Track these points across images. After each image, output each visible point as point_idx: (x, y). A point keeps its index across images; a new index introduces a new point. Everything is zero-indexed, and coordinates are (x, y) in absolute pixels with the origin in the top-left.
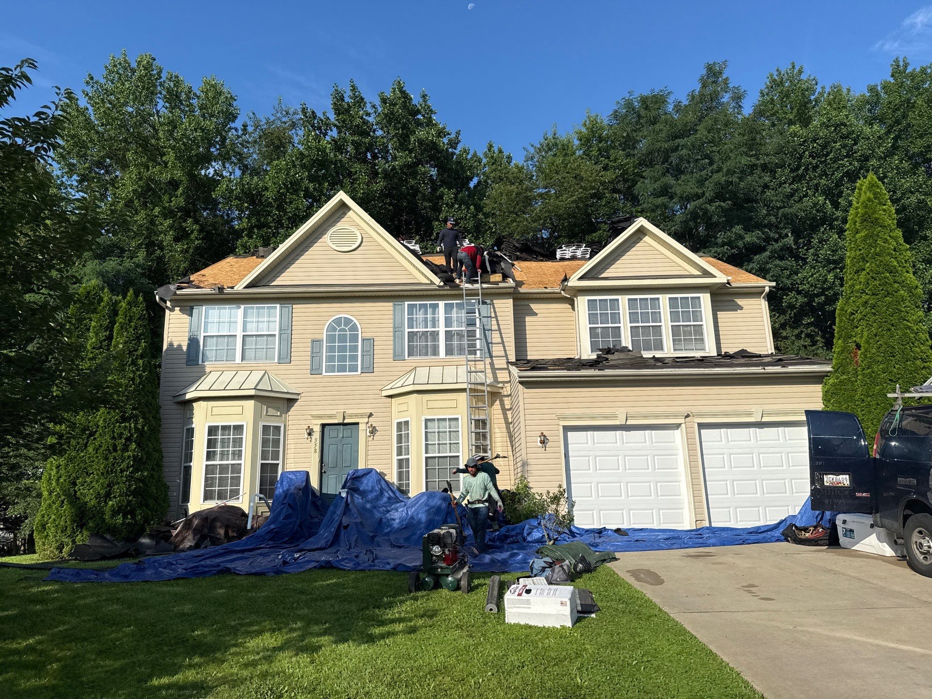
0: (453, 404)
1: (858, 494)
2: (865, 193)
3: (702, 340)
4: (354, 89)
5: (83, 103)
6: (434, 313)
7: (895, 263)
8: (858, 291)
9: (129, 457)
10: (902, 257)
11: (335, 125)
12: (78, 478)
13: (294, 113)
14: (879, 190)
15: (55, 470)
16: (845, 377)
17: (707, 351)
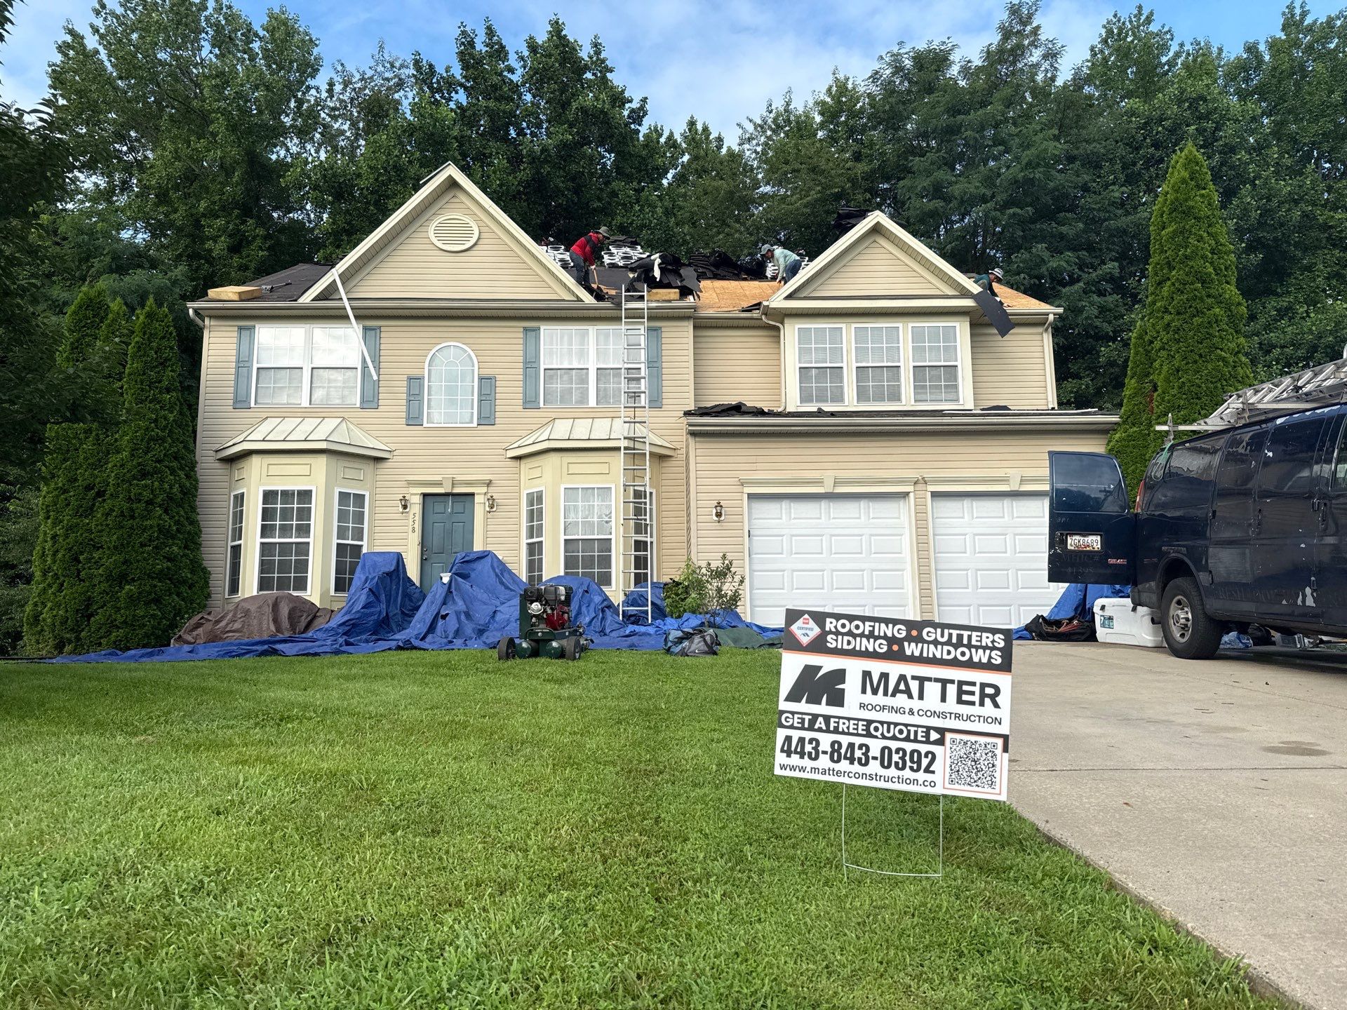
0: (604, 468)
1: (1112, 561)
2: (1179, 172)
3: (956, 387)
4: (490, 32)
5: (91, 42)
6: (582, 343)
7: (1211, 270)
8: (1159, 311)
9: (151, 527)
10: (1222, 261)
11: (462, 85)
12: (82, 553)
13: (402, 66)
14: (1198, 168)
15: (50, 543)
16: (1135, 429)
17: (961, 402)
